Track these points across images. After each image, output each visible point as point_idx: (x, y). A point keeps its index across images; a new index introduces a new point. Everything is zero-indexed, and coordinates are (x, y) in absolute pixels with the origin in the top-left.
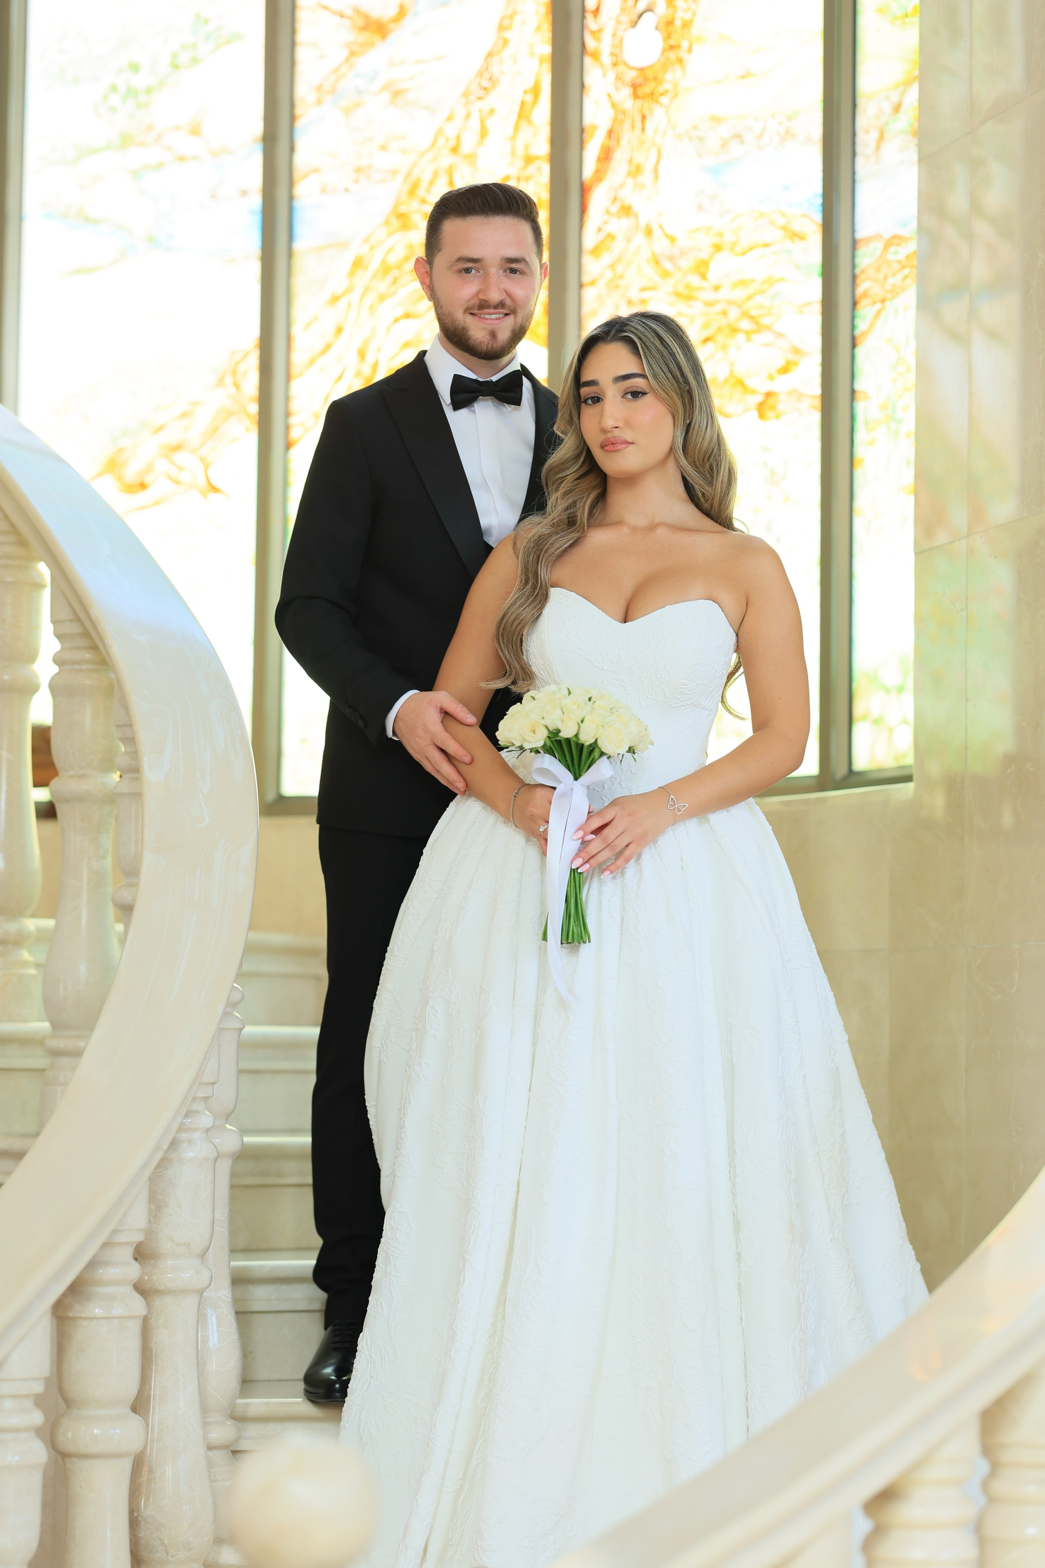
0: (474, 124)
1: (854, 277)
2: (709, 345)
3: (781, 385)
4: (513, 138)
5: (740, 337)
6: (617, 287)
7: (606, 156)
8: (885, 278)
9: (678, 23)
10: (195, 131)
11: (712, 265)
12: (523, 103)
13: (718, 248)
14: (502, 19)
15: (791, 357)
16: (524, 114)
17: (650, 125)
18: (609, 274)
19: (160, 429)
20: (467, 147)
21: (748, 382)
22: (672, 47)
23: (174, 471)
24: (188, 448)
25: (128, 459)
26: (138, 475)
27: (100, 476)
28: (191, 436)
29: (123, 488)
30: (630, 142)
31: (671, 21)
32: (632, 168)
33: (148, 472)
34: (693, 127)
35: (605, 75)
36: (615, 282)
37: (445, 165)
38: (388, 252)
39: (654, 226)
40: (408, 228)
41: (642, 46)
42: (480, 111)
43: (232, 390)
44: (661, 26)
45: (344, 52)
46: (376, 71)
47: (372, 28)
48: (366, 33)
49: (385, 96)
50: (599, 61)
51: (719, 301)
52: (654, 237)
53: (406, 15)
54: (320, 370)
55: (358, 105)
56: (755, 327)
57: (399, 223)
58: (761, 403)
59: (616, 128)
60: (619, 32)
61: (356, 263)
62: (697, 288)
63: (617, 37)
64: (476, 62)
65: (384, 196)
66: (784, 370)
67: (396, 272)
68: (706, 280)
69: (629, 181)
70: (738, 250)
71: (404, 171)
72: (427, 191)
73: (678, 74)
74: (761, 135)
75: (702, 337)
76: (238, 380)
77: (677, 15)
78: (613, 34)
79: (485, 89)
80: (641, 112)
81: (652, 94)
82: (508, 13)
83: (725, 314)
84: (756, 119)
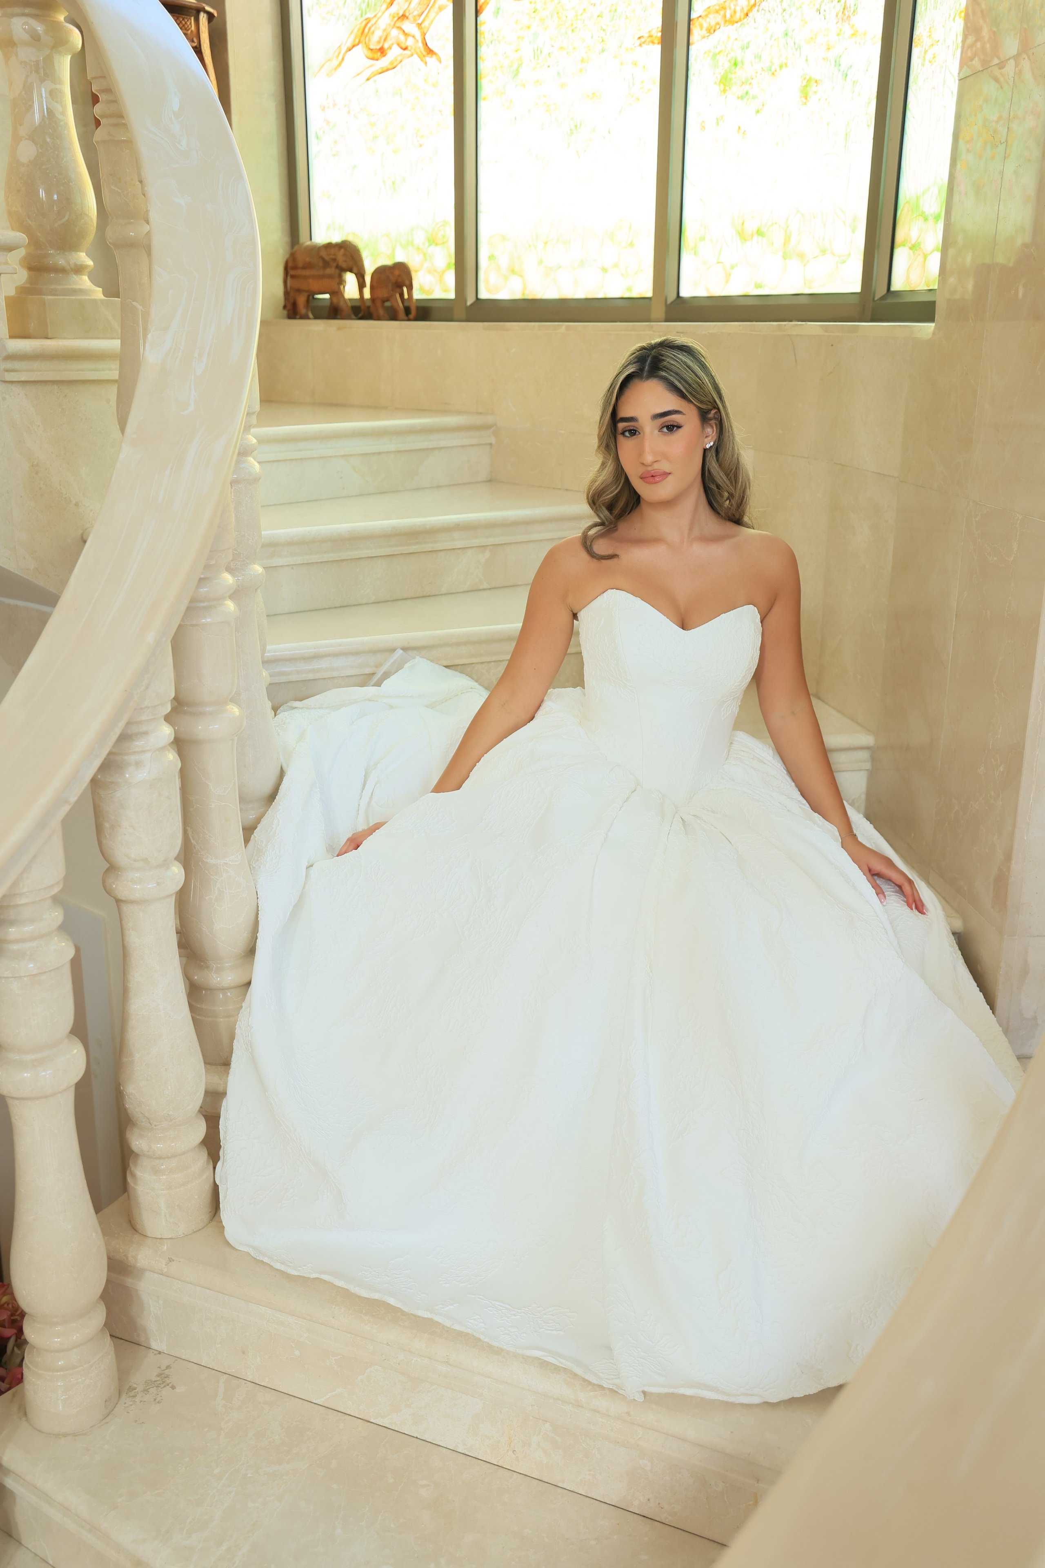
23: (402, 37)
24: (410, 17)
25: (373, 29)
26: (379, 42)
27: (354, 46)
28: (413, 5)
29: (370, 54)
33: (385, 40)
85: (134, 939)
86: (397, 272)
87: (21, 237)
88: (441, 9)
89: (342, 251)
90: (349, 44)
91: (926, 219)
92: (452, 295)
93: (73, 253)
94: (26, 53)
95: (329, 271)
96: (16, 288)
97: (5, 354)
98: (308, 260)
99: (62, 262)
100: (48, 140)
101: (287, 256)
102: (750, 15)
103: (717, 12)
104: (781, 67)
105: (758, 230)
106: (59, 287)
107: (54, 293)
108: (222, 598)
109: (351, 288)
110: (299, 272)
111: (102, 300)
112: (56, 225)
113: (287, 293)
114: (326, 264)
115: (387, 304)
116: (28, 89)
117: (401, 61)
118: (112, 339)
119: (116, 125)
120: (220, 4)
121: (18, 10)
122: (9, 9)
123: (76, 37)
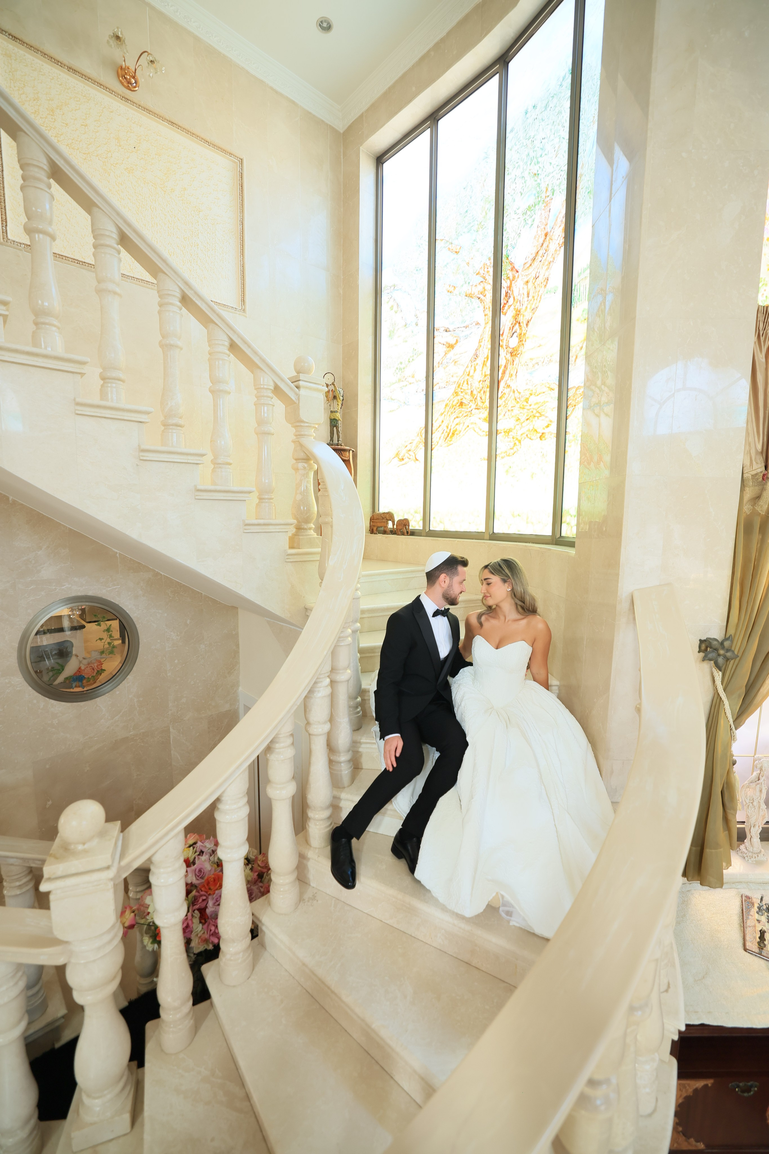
0: (473, 367)
1: (567, 399)
2: (528, 421)
3: (546, 431)
4: (482, 370)
5: (536, 418)
6: (506, 406)
7: (504, 372)
8: (576, 399)
9: (522, 334)
10: (413, 377)
11: (530, 399)
12: (484, 361)
13: (531, 395)
14: (480, 340)
15: (549, 423)
16: (484, 364)
17: (515, 363)
18: (504, 403)
19: (406, 447)
20: (471, 374)
21: (537, 431)
22: (521, 341)
23: (409, 456)
24: (412, 451)
25: (400, 453)
26: (402, 457)
27: (395, 458)
28: (413, 448)
29: (399, 460)
30: (510, 368)
31: (521, 334)
32: (510, 375)
33: (404, 456)
34: (526, 362)
35: (504, 351)
36: (506, 405)
37: (466, 379)
38: (453, 402)
39: (515, 390)
40: (458, 395)
41: (514, 342)
42: (474, 364)
43: (420, 437)
44: (518, 336)
45: (445, 353)
46: (451, 357)
47: (450, 346)
48: (449, 348)
49: (453, 363)
50: (503, 347)
51: (531, 409)
52: (515, 393)
53: (458, 342)
54: (438, 431)
55: (447, 366)
56: (540, 415)
57: (455, 395)
58: (541, 436)
59: (506, 365)
60: (508, 339)
61: (446, 405)
62: (525, 406)
63: (507, 341)
64: (473, 352)
65: (452, 388)
66: (547, 427)
67: (455, 407)
68: (528, 403)
69: (510, 379)
70: (536, 395)
71: (457, 381)
72: (462, 386)
73: (522, 349)
74: (543, 362)
75: (526, 419)
76: (422, 434)
77: (523, 332)
78: (507, 340)
79: (475, 358)
80: (513, 360)
81: (516, 355)
82: (481, 338)
83: (532, 412)
84: (542, 358)
85: (313, 747)
86: (405, 521)
87: (295, 521)
88: (421, 449)
89: (388, 515)
90: (393, 457)
91: (571, 516)
92: (422, 528)
93: (309, 524)
94: (301, 472)
95: (383, 520)
96: (292, 534)
97: (287, 554)
98: (378, 517)
99: (306, 527)
100: (305, 494)
101: (371, 515)
102: (514, 454)
103: (504, 453)
104: (524, 469)
105: (518, 515)
106: (304, 534)
107: (303, 536)
108: (347, 637)
109: (390, 525)
110: (375, 521)
111: (316, 537)
112: (305, 517)
113: (370, 526)
114: (383, 518)
115: (401, 530)
116: (301, 481)
117: (408, 462)
118: (318, 548)
119: (325, 491)
120: (356, 447)
121: (300, 461)
122: (298, 461)
123: (316, 467)
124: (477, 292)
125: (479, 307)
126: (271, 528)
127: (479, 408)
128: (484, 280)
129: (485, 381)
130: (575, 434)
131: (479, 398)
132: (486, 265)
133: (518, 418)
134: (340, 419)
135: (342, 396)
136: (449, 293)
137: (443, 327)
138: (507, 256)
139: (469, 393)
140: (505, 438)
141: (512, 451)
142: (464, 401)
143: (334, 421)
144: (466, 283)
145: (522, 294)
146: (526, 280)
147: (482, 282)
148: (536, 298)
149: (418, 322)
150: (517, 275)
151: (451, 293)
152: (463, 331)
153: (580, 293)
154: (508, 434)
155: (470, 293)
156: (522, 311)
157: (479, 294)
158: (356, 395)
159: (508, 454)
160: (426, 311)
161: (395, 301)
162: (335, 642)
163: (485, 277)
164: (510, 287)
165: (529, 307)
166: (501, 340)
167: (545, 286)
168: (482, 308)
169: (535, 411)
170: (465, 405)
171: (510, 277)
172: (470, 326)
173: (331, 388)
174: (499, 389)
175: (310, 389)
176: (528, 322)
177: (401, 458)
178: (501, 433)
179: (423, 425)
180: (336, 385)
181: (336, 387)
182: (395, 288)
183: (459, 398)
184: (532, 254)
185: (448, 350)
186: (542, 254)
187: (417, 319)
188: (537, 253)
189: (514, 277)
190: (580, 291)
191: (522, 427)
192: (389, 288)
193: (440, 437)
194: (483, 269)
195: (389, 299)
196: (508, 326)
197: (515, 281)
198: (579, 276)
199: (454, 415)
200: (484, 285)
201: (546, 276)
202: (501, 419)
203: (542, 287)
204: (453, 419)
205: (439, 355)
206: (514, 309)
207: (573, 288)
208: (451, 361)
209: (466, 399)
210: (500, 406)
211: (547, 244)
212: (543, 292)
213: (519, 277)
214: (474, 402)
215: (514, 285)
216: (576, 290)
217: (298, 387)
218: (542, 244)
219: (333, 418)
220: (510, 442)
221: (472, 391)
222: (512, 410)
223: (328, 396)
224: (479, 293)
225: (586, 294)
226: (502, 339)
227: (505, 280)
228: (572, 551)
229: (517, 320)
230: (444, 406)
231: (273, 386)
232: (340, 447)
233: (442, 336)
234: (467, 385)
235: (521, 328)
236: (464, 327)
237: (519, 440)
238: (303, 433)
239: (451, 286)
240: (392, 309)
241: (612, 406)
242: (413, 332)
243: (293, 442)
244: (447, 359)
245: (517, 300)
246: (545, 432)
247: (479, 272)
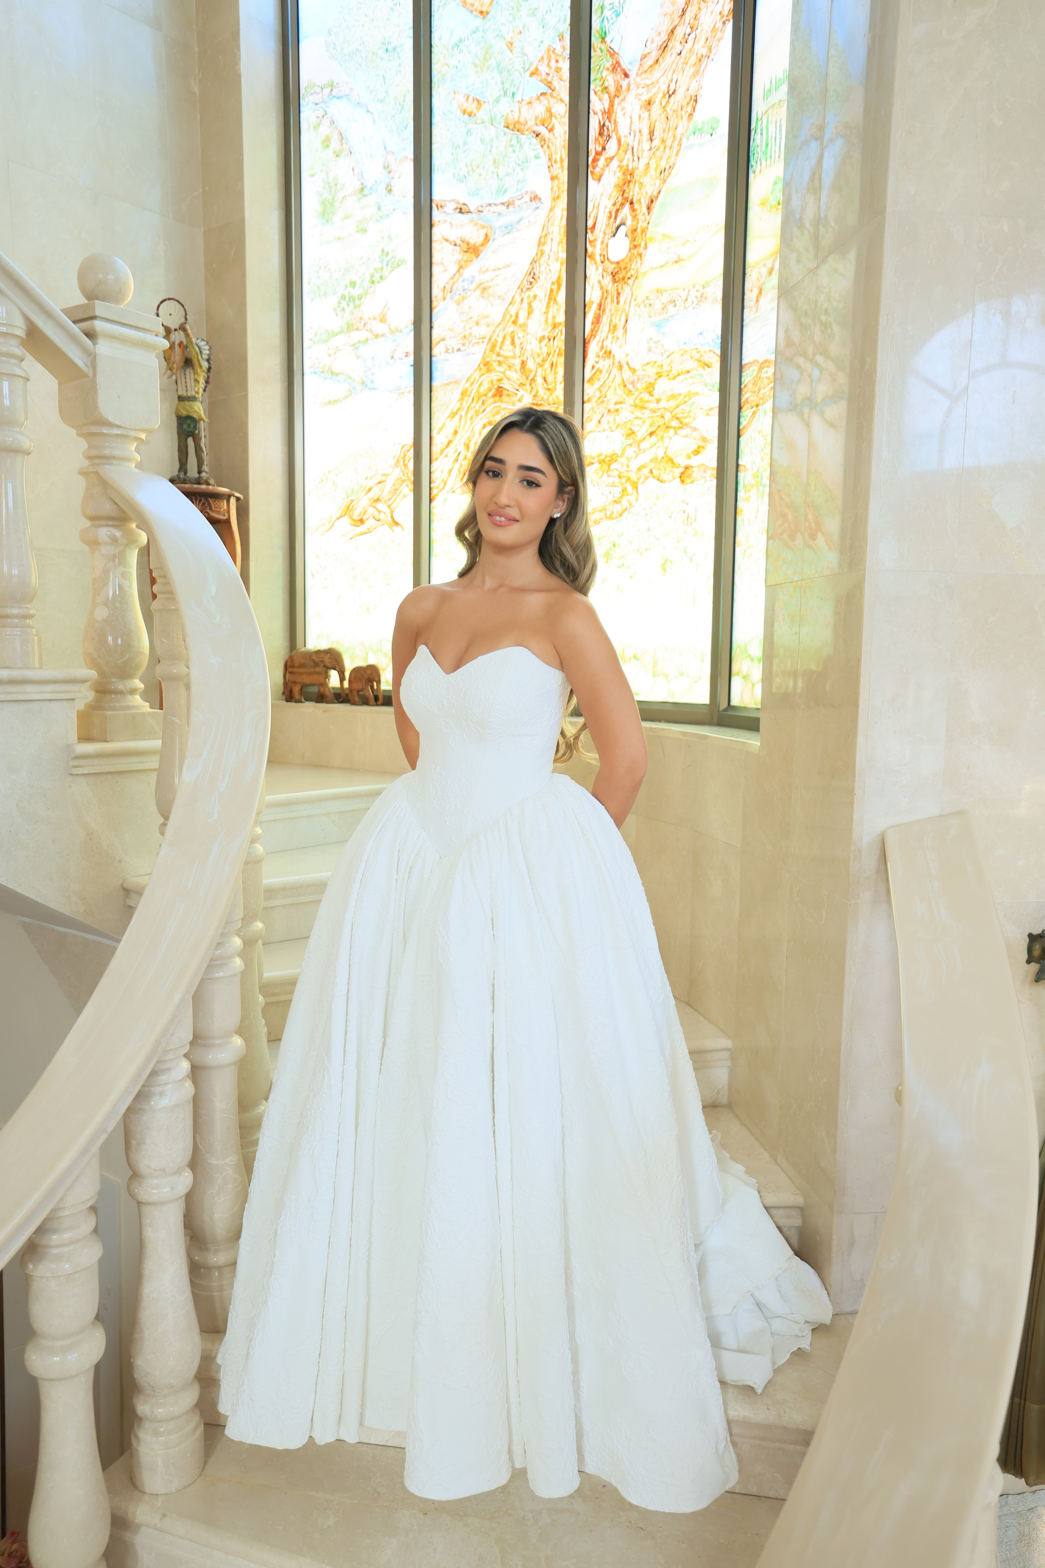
0: (525, 305)
1: (740, 390)
2: (654, 437)
3: (694, 461)
4: (546, 313)
5: (672, 431)
6: (603, 402)
7: (597, 320)
8: (759, 390)
9: (639, 230)
10: (383, 320)
11: (656, 387)
12: (551, 291)
13: (659, 375)
14: (541, 238)
15: (701, 444)
16: (552, 297)
17: (622, 299)
18: (598, 394)
19: (370, 490)
20: (521, 320)
21: (675, 460)
22: (635, 246)
23: (376, 513)
24: (383, 500)
25: (355, 507)
26: (359, 515)
27: (341, 517)
28: (384, 494)
29: (353, 522)
30: (611, 310)
31: (635, 230)
32: (612, 327)
33: (364, 514)
34: (647, 298)
35: (597, 269)
36: (602, 399)
37: (510, 332)
38: (480, 385)
39: (624, 363)
40: (490, 371)
41: (619, 248)
42: (529, 297)
43: (403, 468)
44: (629, 234)
45: (457, 267)
46: (473, 277)
47: (471, 250)
48: (468, 254)
49: (478, 292)
50: (594, 260)
51: (659, 409)
52: (623, 370)
53: (489, 241)
54: (446, 456)
55: (464, 298)
56: (680, 425)
57: (485, 368)
58: (683, 473)
59: (603, 303)
60: (606, 241)
61: (464, 393)
62: (647, 402)
63: (605, 244)
64: (526, 267)
65: (477, 352)
66: (697, 452)
67: (484, 398)
68: (652, 395)
69: (610, 336)
70: (671, 376)
71: (488, 337)
72: (501, 348)
73: (639, 264)
74: (686, 300)
75: (649, 432)
76: (406, 462)
77: (639, 225)
78: (602, 243)
79: (531, 283)
80: (617, 290)
81: (623, 278)
82: (544, 234)
83: (663, 417)
84: (684, 289)
85: (149, 1233)
86: (369, 672)
87: (93, 674)
88: (405, 496)
89: (328, 655)
90: (338, 516)
91: (752, 660)
93: (130, 681)
94: (106, 550)
95: (317, 669)
96: (85, 705)
97: (74, 755)
98: (302, 661)
99: (121, 687)
100: (118, 605)
101: (287, 657)
102: (623, 515)
103: (600, 511)
104: (646, 550)
105: (634, 656)
106: (117, 705)
107: (114, 709)
108: (231, 957)
109: (334, 680)
110: (296, 670)
111: (149, 713)
112: (119, 662)
113: (285, 684)
114: (316, 664)
115: (361, 693)
116: (106, 572)
117: (375, 528)
118: (155, 739)
119: (168, 599)
120: (245, 489)
121: (103, 522)
122: (97, 522)
123: (143, 538)
124: (533, 119)
125: (537, 157)
126: (31, 691)
127: (539, 403)
128: (550, 91)
129: (554, 338)
130: (758, 471)
131: (539, 380)
132: (553, 52)
133: (631, 429)
134: (203, 416)
135: (208, 360)
136: (466, 116)
137: (453, 200)
138: (603, 35)
139: (518, 367)
140: (602, 476)
141: (618, 508)
142: (506, 384)
143: (189, 422)
144: (505, 93)
145: (638, 131)
146: (645, 97)
147: (543, 94)
148: (668, 143)
149: (392, 184)
150: (625, 83)
151: (470, 115)
152: (500, 214)
153: (767, 140)
154: (609, 467)
155: (516, 119)
156: (637, 173)
157: (537, 125)
158: (243, 359)
159: (608, 515)
160: (412, 157)
161: (333, 126)
162: (203, 970)
163: (550, 83)
164: (609, 113)
165: (653, 165)
166: (590, 242)
167: (691, 115)
168: (544, 160)
169: (669, 414)
170: (508, 395)
171: (610, 87)
172: (517, 203)
173: (178, 337)
174: (587, 360)
175: (123, 340)
176: (652, 201)
177: (356, 517)
178: (593, 463)
179: (410, 441)
180: (190, 332)
181: (191, 335)
182: (334, 93)
183: (494, 376)
184: (659, 34)
185: (465, 258)
186: (682, 35)
187: (390, 176)
188: (672, 31)
189: (619, 88)
190: (767, 133)
191: (640, 450)
192: (318, 90)
193: (450, 471)
194: (546, 62)
195: (318, 120)
196: (606, 207)
197: (621, 97)
198: (766, 96)
199: (481, 419)
200: (549, 103)
201: (692, 92)
202: (591, 432)
203: (682, 118)
204: (481, 426)
205: (446, 270)
206: (620, 167)
207: (753, 126)
208: (473, 286)
209: (509, 380)
210: (589, 400)
211: (694, 12)
212: (686, 130)
213: (631, 88)
214: (528, 387)
215: (619, 108)
216: (759, 131)
217: (91, 335)
218: (684, 12)
219: (184, 413)
220: (613, 485)
221: (523, 362)
222: (617, 410)
223: (169, 359)
224: (538, 122)
225: (780, 143)
226: (591, 239)
227: (599, 93)
228: (752, 741)
229: (626, 195)
230: (458, 396)
231: (25, 328)
232: (203, 487)
233: (451, 224)
234: (511, 347)
235: (636, 215)
236: (503, 204)
237: (634, 482)
238: (107, 452)
239: (471, 99)
240: (328, 146)
241: (843, 405)
242: (379, 208)
243: (83, 473)
244: (463, 281)
245: (625, 146)
246: (693, 465)
247: (537, 69)
